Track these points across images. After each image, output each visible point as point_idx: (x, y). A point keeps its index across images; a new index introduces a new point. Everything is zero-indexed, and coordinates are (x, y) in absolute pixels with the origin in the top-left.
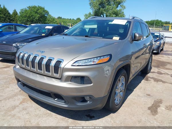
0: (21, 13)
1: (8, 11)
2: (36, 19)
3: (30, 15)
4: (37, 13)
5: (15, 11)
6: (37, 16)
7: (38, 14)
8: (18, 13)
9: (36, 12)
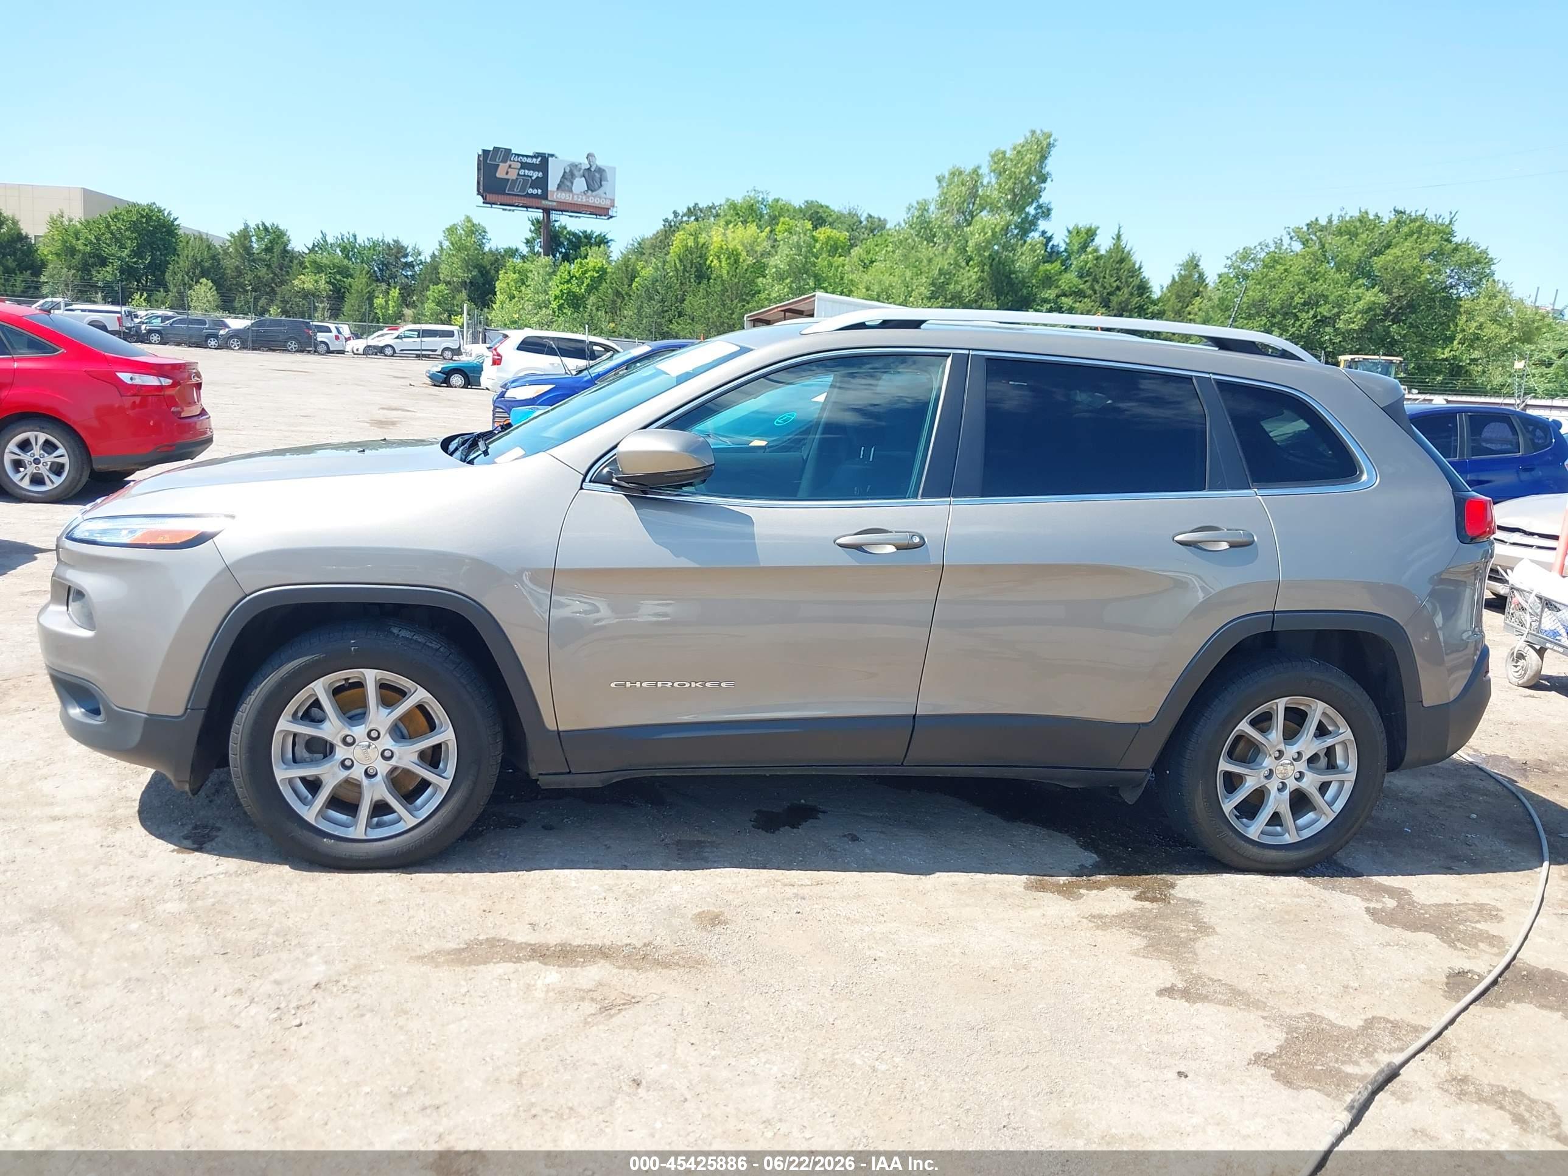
0: (1225, 285)
1: (1135, 272)
2: (1340, 325)
3: (1298, 299)
4: (1368, 275)
5: (1193, 265)
6: (1360, 305)
7: (1374, 281)
8: (1211, 279)
9: (1362, 271)
